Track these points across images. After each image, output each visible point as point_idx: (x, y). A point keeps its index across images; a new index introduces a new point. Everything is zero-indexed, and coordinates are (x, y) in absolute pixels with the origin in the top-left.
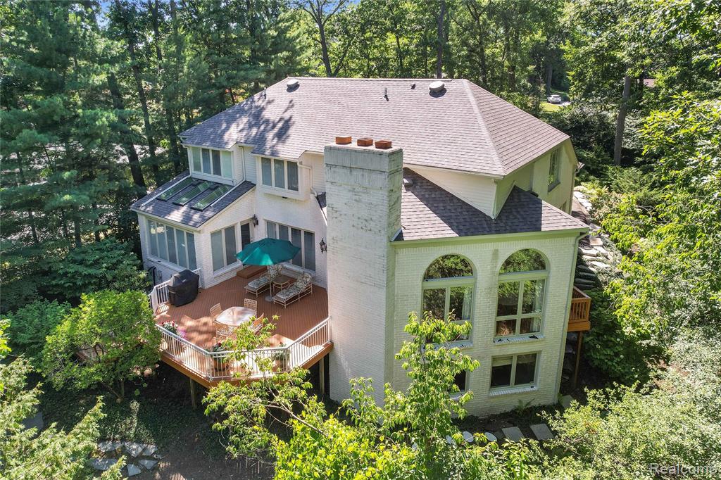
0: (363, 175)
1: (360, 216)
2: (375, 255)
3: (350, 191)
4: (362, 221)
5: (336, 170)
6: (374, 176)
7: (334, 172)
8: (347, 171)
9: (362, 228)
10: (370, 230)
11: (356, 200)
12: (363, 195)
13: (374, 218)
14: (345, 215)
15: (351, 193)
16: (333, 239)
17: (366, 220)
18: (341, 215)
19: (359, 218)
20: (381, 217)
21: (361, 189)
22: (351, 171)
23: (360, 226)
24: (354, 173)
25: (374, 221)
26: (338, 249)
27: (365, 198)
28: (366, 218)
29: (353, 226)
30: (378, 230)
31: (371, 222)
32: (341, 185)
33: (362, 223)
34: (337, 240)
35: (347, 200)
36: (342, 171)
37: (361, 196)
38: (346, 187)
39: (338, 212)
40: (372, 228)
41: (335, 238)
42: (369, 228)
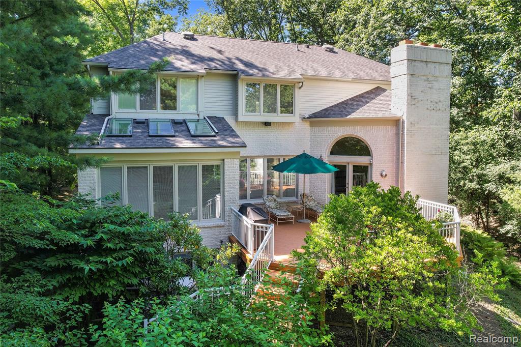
0: (435, 67)
1: (432, 100)
2: (442, 128)
3: (425, 81)
4: (434, 103)
5: (416, 64)
6: (442, 67)
7: (414, 66)
8: (424, 65)
9: (433, 110)
11: (429, 88)
12: (435, 83)
13: (442, 100)
14: (422, 101)
15: (426, 82)
16: (411, 123)
17: (436, 103)
18: (418, 101)
19: (431, 102)
20: (446, 98)
21: (433, 79)
22: (426, 65)
23: (432, 108)
24: (429, 65)
25: (442, 103)
26: (415, 132)
27: (436, 85)
28: (437, 101)
29: (427, 109)
30: (444, 109)
31: (439, 103)
32: (419, 77)
33: (434, 105)
34: (414, 124)
35: (423, 89)
36: (420, 64)
37: (432, 84)
38: (422, 77)
39: (416, 99)
40: (441, 108)
41: (413, 123)
42: (438, 108)
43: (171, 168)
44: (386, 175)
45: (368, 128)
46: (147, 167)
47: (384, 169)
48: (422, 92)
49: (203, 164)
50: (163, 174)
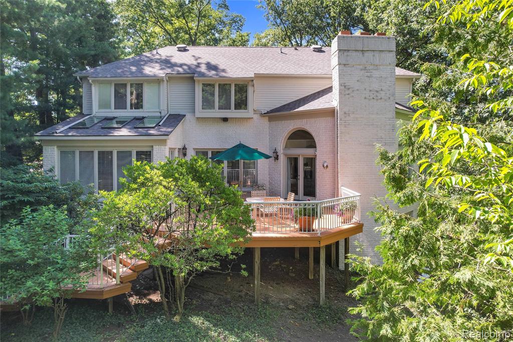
0: (374, 56)
1: (371, 89)
2: (387, 117)
3: (361, 70)
4: (373, 92)
5: (349, 53)
6: (383, 55)
7: (347, 55)
8: (360, 54)
9: (373, 99)
10: (381, 99)
11: (367, 77)
12: (374, 71)
13: (384, 89)
14: (358, 90)
15: (363, 71)
16: (345, 113)
17: (377, 92)
18: (353, 91)
19: (370, 91)
20: (390, 86)
21: (371, 67)
22: (363, 54)
23: (372, 97)
24: (366, 54)
25: (385, 91)
26: (351, 121)
27: (376, 74)
28: (378, 90)
29: (365, 98)
30: (387, 98)
31: (381, 92)
32: (354, 66)
33: (373, 94)
34: (349, 114)
35: (359, 78)
36: (354, 54)
37: (372, 72)
38: (358, 67)
39: (350, 89)
40: (383, 97)
41: (347, 113)
42: (379, 97)
43: (111, 152)
44: (327, 166)
45: (313, 120)
46: (93, 152)
47: (325, 160)
48: (358, 81)
49: (137, 150)
50: (105, 157)
